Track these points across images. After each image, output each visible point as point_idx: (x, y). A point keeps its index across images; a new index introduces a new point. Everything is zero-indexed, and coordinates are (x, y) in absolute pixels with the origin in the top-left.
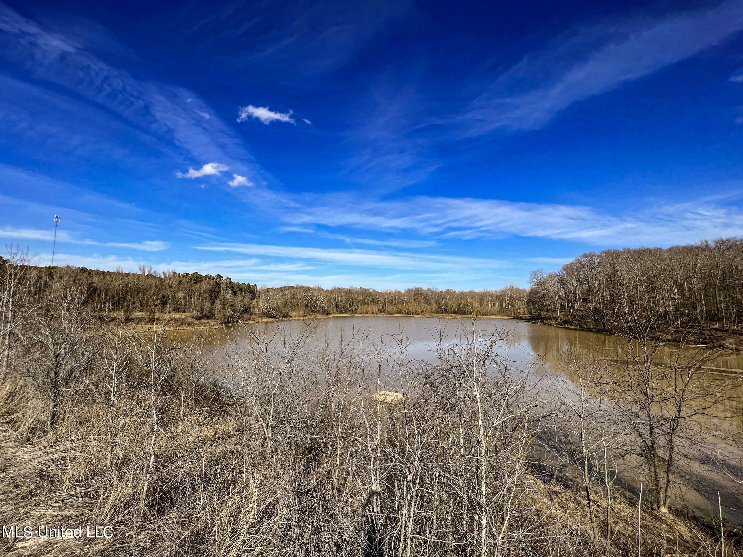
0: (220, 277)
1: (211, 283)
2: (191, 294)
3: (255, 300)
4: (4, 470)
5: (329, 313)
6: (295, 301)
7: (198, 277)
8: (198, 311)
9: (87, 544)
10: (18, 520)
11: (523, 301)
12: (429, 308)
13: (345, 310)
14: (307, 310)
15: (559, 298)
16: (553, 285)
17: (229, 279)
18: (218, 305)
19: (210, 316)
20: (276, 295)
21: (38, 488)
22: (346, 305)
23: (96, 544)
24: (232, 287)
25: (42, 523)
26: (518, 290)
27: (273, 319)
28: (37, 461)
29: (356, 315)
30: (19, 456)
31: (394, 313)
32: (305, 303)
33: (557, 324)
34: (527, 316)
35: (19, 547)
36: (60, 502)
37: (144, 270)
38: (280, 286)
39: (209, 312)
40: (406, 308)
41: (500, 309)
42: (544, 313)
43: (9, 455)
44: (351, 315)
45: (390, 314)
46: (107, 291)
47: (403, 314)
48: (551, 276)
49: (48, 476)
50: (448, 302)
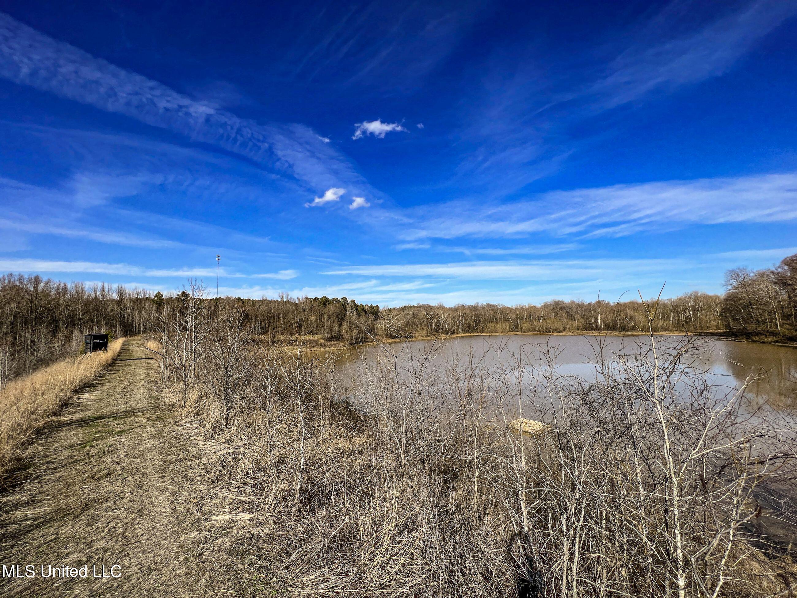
0: (345, 299)
1: (338, 305)
2: (322, 317)
3: (378, 321)
4: (198, 457)
5: (453, 333)
6: (417, 321)
7: (326, 301)
8: (328, 333)
9: (259, 526)
10: (210, 498)
11: (715, 311)
12: (574, 324)
13: (470, 329)
14: (429, 330)
15: (778, 306)
16: (767, 287)
17: (353, 301)
18: (345, 327)
19: (338, 338)
20: (398, 315)
21: (221, 475)
22: (472, 323)
23: (265, 528)
24: (357, 309)
25: (226, 503)
26: (705, 297)
27: (396, 340)
28: (219, 454)
29: (483, 334)
30: (207, 448)
31: (529, 331)
32: (428, 323)
33: (777, 342)
34: (722, 331)
35: (213, 519)
36: (237, 488)
37: (283, 297)
38: (401, 306)
39: (338, 334)
40: (544, 325)
41: (678, 323)
42: (752, 327)
43: (201, 447)
44: (478, 334)
45: (524, 333)
46: (256, 317)
47: (540, 332)
48: (762, 275)
49: (228, 467)
50: (599, 316)
